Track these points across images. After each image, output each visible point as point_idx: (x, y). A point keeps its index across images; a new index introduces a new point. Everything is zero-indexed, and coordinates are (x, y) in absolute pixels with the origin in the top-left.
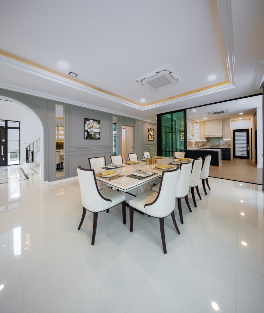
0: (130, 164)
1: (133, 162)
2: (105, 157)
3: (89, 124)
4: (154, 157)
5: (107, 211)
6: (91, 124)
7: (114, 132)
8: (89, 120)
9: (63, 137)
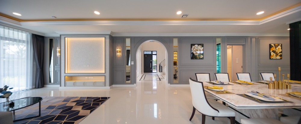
0: (240, 84)
1: (244, 82)
2: (209, 74)
3: (195, 48)
4: (285, 81)
5: (213, 118)
6: (196, 48)
7: (217, 53)
8: (194, 45)
9: (176, 58)
